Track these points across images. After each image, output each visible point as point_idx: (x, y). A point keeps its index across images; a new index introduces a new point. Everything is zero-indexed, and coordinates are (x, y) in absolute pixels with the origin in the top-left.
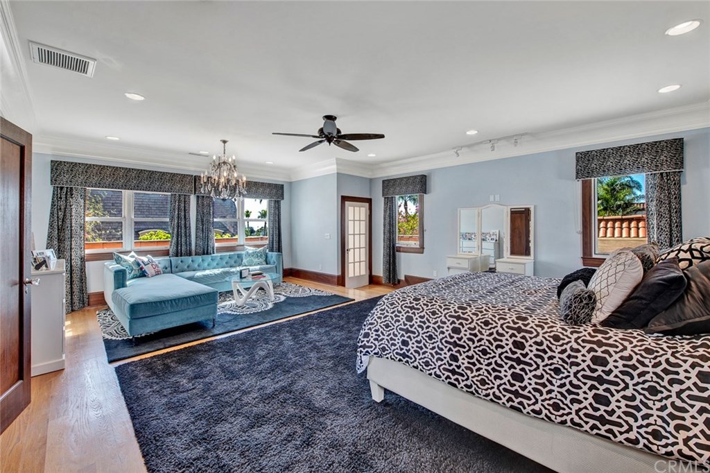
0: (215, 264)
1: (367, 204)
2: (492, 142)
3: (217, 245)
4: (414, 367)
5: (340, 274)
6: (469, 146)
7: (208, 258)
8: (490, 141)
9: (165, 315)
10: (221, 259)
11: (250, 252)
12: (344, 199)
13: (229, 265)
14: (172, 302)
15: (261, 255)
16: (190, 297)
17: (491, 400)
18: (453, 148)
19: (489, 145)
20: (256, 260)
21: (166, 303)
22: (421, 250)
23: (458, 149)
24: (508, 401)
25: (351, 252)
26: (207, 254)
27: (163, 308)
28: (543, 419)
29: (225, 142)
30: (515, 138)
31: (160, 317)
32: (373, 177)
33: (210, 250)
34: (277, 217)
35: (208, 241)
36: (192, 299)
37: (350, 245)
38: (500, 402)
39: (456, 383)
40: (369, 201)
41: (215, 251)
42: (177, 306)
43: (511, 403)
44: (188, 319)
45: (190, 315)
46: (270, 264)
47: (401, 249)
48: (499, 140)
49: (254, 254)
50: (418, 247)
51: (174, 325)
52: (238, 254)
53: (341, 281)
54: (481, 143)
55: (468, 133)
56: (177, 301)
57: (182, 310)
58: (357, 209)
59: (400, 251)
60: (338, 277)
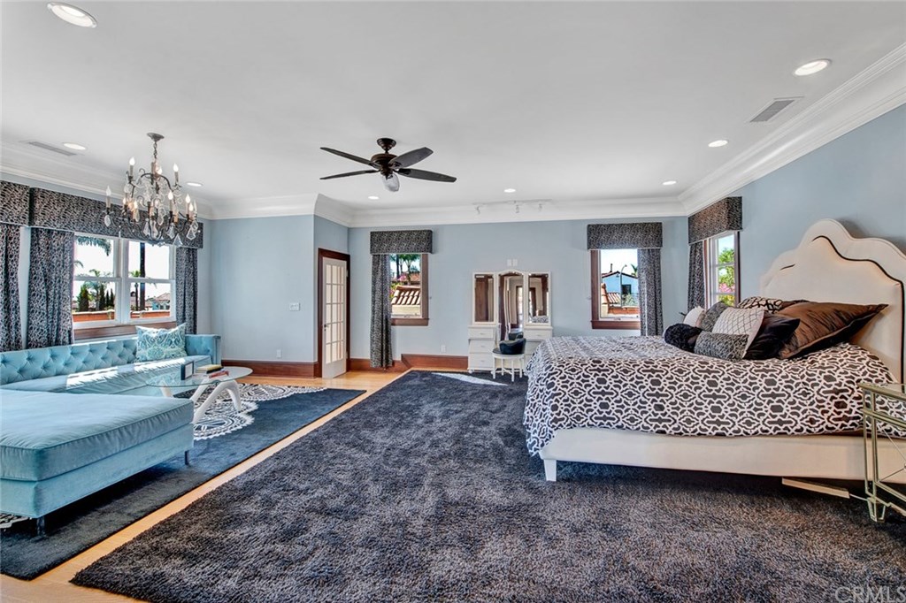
0: (79, 362)
1: (345, 262)
2: (517, 203)
3: (76, 325)
4: (618, 427)
5: (316, 360)
6: (490, 204)
7: (64, 352)
8: (515, 202)
9: (109, 460)
10: (91, 351)
11: (154, 335)
12: (323, 253)
13: (110, 361)
14: (121, 433)
15: (177, 341)
16: (151, 419)
17: (699, 434)
18: (474, 204)
19: (514, 206)
20: (168, 350)
21: (112, 435)
22: (425, 321)
23: (478, 206)
24: (713, 430)
25: (328, 329)
26: (57, 343)
27: (106, 448)
28: (742, 435)
29: (157, 138)
30: (541, 202)
31: (99, 465)
32: (352, 226)
33: (63, 336)
34: (191, 276)
35: (59, 319)
36: (156, 421)
37: (328, 320)
38: (707, 433)
39: (665, 429)
40: (346, 258)
41: (73, 337)
42: (132, 438)
43: (716, 431)
44: (148, 460)
45: (152, 452)
46: (195, 354)
47: (397, 322)
48: (523, 202)
49: (161, 339)
50: (421, 317)
51: (126, 475)
52: (125, 342)
53: (317, 370)
54: (506, 202)
55: (506, 191)
56: (130, 429)
57: (138, 445)
58: (335, 268)
59: (393, 324)
60: (315, 365)
